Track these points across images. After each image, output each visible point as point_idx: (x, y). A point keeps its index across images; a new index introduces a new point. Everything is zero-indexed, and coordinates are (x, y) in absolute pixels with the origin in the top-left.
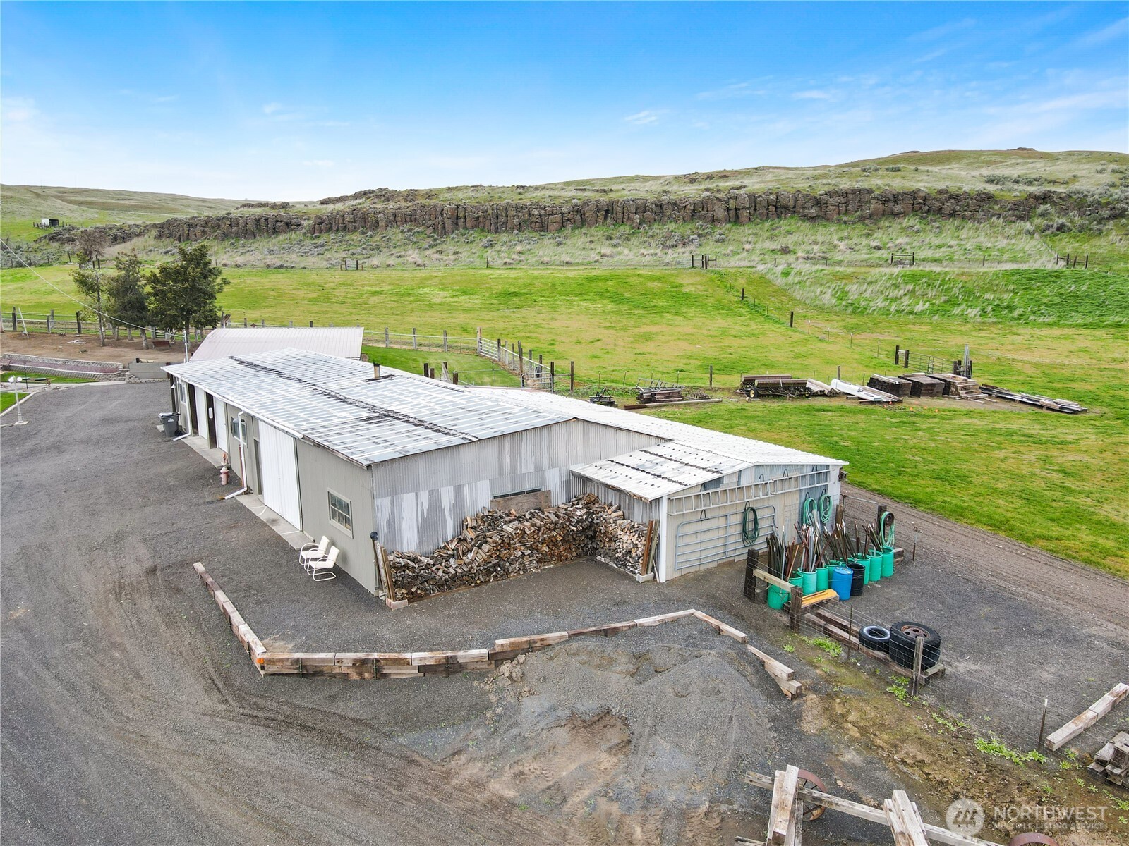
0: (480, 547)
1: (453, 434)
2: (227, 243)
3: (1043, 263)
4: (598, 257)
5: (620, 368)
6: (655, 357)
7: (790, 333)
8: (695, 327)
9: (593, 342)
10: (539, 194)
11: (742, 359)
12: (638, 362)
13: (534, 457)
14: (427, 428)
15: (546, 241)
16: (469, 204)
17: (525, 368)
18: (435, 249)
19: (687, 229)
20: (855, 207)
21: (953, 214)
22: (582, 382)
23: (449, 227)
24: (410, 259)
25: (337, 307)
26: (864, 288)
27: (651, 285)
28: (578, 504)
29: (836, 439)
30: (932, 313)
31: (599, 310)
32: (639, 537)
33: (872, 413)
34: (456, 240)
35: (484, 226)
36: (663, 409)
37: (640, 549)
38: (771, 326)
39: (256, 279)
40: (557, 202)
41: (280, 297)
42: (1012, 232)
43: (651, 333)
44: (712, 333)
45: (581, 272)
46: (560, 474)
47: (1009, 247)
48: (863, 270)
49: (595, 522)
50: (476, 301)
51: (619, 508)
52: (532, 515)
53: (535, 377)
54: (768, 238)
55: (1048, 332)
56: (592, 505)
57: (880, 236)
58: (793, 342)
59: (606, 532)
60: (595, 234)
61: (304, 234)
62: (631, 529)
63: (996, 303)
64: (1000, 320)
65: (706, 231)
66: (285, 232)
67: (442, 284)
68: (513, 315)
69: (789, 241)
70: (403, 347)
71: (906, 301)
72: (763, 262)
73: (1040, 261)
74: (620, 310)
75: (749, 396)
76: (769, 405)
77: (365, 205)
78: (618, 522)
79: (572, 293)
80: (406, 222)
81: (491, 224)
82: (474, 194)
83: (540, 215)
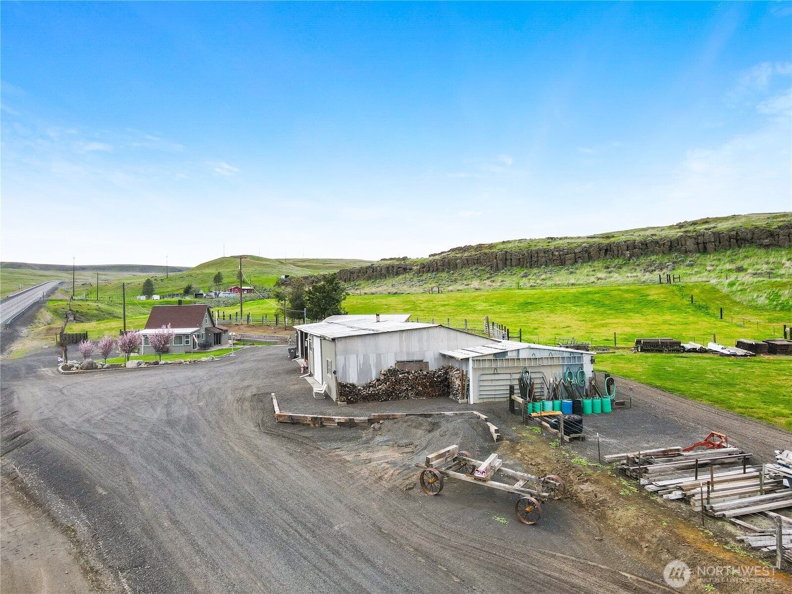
0: (385, 383)
2: (370, 282)
4: (595, 280)
7: (718, 322)
9: (564, 328)
10: (561, 242)
13: (419, 344)
15: (563, 271)
16: (515, 251)
18: (490, 280)
19: (665, 259)
23: (500, 266)
24: (473, 286)
27: (626, 295)
28: (442, 370)
31: (583, 311)
34: (504, 273)
35: (523, 264)
40: (572, 246)
43: (609, 323)
45: (579, 289)
46: (435, 354)
49: (447, 377)
50: (504, 308)
56: (448, 370)
59: (450, 381)
60: (597, 265)
61: (414, 274)
65: (679, 259)
66: (403, 274)
67: (486, 299)
69: (745, 263)
72: (718, 277)
74: (597, 311)
79: (569, 302)
80: (474, 264)
81: (527, 263)
82: (520, 245)
83: (560, 255)
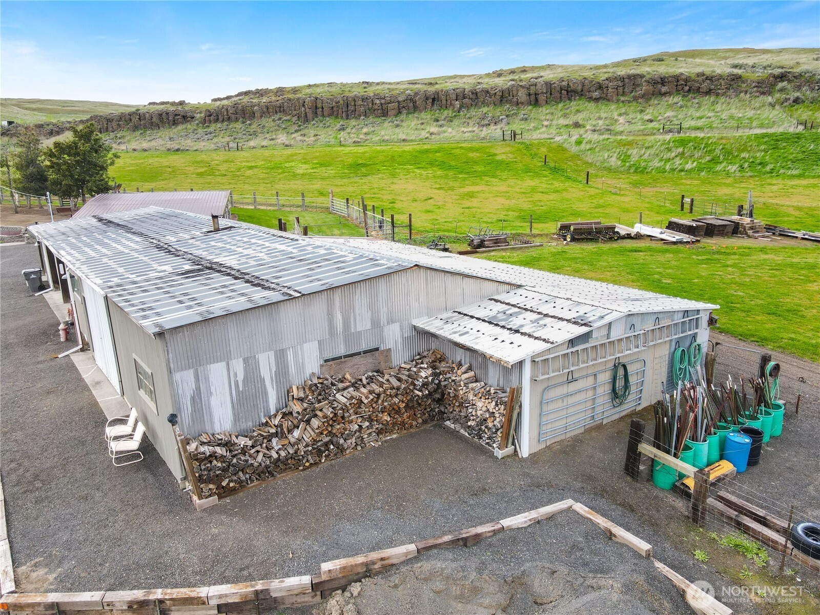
0: (308, 422)
1: (273, 289)
2: (138, 133)
3: (785, 128)
4: (428, 135)
5: (450, 220)
6: (479, 210)
7: (587, 189)
8: (509, 186)
9: (426, 200)
10: (380, 88)
11: (553, 210)
12: (465, 214)
13: (370, 313)
14: (247, 281)
15: (386, 124)
16: (325, 96)
17: (370, 222)
18: (299, 133)
19: (498, 112)
20: (631, 89)
21: (709, 92)
22: (419, 232)
23: (310, 116)
24: (279, 141)
25: (219, 179)
26: (643, 152)
27: (471, 155)
28: (422, 363)
29: (656, 276)
30: (700, 170)
31: (430, 175)
32: (497, 405)
33: (678, 252)
34: (316, 125)
35: (338, 114)
36: (492, 254)
37: (498, 420)
38: (570, 184)
39: (156, 159)
40: (394, 93)
41: (174, 172)
42: (757, 105)
43: (473, 192)
44: (522, 190)
45: (415, 147)
46: (401, 330)
47: (757, 116)
48: (641, 138)
49: (443, 384)
50: (331, 171)
51: (470, 369)
52: (371, 379)
53: (378, 228)
54: (562, 116)
55: (796, 182)
56: (437, 364)
57: (651, 111)
58: (591, 196)
59: (456, 397)
60: (425, 117)
61: (198, 124)
62: (487, 395)
63: (751, 161)
64: (756, 174)
65: (512, 112)
66: (182, 123)
67: (304, 159)
68: (360, 181)
69: (579, 118)
70: (269, 208)
71: (678, 161)
72: (559, 134)
73: (783, 126)
74: (447, 175)
75: (565, 240)
76: (585, 247)
77: (244, 100)
78: (471, 385)
79: (408, 163)
80: (276, 112)
81: (343, 112)
82: (329, 89)
83: (381, 104)
